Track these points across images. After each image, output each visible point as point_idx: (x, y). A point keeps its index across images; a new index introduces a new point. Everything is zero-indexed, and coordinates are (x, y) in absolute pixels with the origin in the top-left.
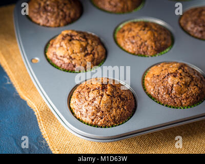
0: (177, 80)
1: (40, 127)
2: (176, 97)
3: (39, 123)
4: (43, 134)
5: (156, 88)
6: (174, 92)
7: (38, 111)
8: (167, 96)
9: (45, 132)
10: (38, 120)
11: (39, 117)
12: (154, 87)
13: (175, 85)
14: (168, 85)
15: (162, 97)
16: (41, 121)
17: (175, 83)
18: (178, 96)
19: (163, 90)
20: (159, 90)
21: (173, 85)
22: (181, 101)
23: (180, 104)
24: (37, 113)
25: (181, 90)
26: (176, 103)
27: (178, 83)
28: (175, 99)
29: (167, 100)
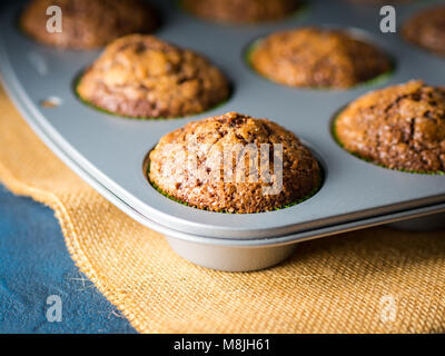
0: (422, 107)
1: (71, 249)
2: (426, 149)
3: (67, 239)
4: (79, 263)
5: (370, 132)
6: (417, 136)
7: (64, 210)
8: (401, 148)
9: (85, 258)
10: (64, 231)
11: (66, 223)
12: (366, 132)
13: (418, 121)
14: (401, 121)
15: (388, 149)
16: (74, 234)
17: (420, 114)
18: (430, 146)
19: (388, 135)
20: (378, 137)
21: (413, 120)
22: (438, 157)
23: (436, 164)
24: (62, 214)
25: (437, 130)
26: (426, 162)
27: (426, 114)
28: (423, 153)
29: (403, 157)
